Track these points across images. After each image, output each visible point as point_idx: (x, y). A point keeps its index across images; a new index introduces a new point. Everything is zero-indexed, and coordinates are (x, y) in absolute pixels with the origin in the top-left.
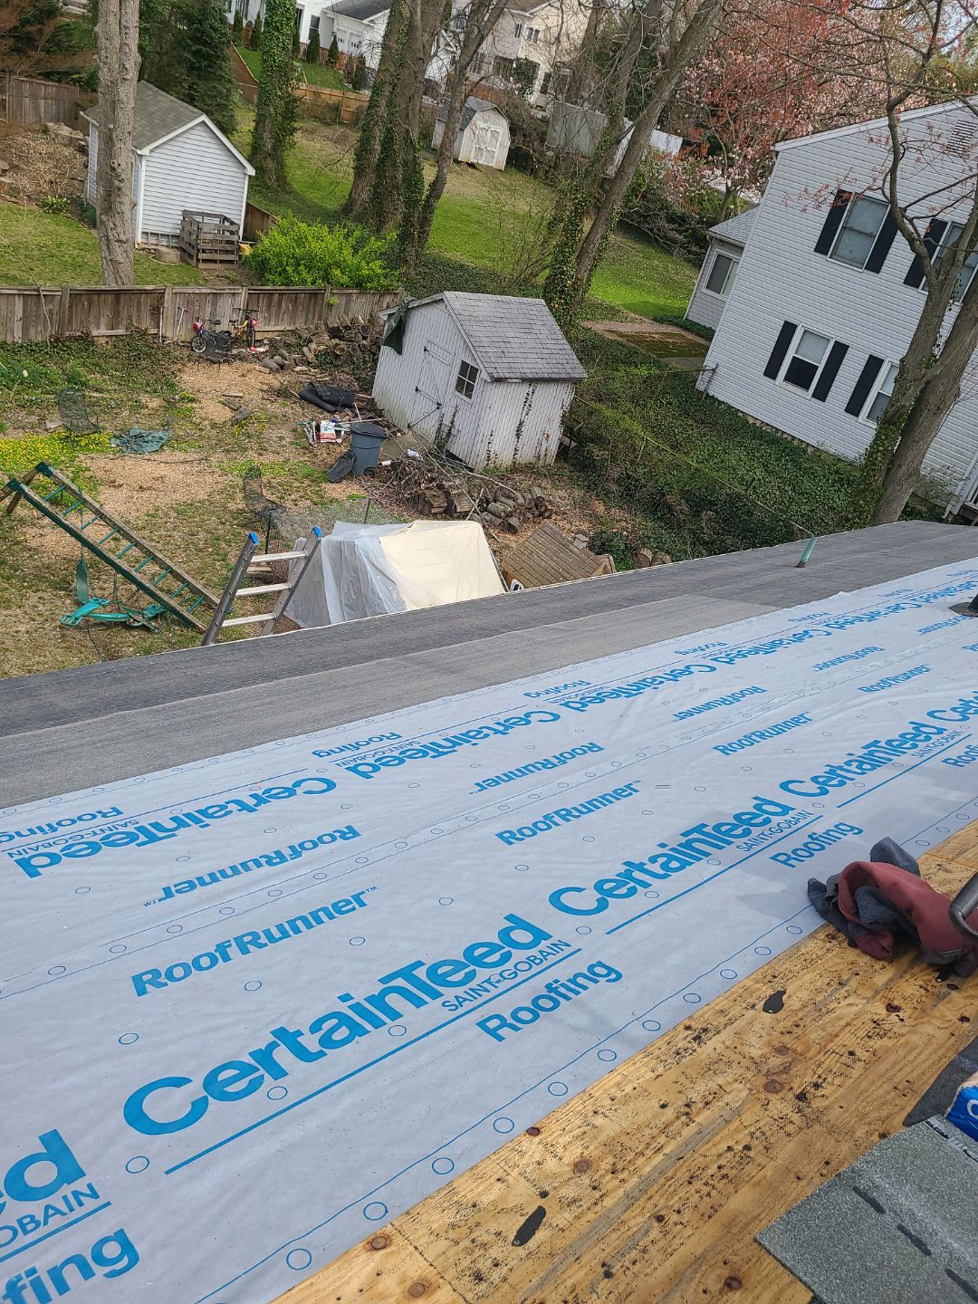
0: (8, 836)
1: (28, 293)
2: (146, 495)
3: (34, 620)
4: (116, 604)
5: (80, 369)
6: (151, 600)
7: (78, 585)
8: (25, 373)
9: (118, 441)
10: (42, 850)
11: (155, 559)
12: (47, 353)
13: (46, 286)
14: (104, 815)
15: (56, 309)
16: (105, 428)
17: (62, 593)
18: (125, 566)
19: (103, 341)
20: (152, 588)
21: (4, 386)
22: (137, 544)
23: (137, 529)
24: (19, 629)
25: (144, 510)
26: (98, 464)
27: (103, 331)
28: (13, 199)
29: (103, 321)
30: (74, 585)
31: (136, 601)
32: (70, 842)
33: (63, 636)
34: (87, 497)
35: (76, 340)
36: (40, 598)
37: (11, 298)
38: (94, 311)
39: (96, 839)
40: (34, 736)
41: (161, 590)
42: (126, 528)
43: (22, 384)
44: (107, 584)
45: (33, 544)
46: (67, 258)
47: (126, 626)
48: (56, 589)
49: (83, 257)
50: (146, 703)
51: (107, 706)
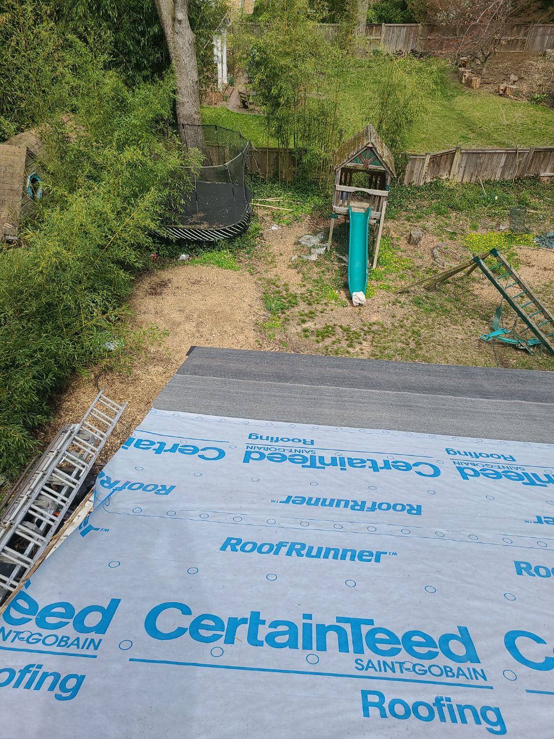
0: (454, 452)
1: (511, 151)
2: (547, 273)
3: (466, 334)
4: (513, 334)
5: (528, 196)
6: (534, 335)
7: (495, 319)
8: (496, 198)
9: (538, 240)
10: (470, 466)
11: (543, 311)
12: (511, 186)
13: (521, 147)
14: (505, 458)
15: (524, 160)
16: (532, 231)
17: (485, 322)
18: (524, 313)
19: (545, 179)
20: (537, 328)
21: (483, 204)
22: (535, 301)
23: (536, 292)
24: (458, 337)
25: (543, 282)
26: (522, 251)
27: (548, 173)
28: (515, 98)
29: (550, 167)
30: (492, 318)
31: (525, 334)
32: (485, 467)
33: (479, 346)
34: (514, 271)
35: (530, 179)
36: (473, 322)
37: (500, 155)
38: (545, 161)
39: (500, 471)
40: (471, 401)
41: (542, 330)
42: (531, 291)
43: (493, 203)
44: (511, 321)
45: (476, 293)
46: (538, 130)
47: (515, 347)
48: (482, 319)
49: (547, 129)
50: (536, 399)
51: (511, 395)
